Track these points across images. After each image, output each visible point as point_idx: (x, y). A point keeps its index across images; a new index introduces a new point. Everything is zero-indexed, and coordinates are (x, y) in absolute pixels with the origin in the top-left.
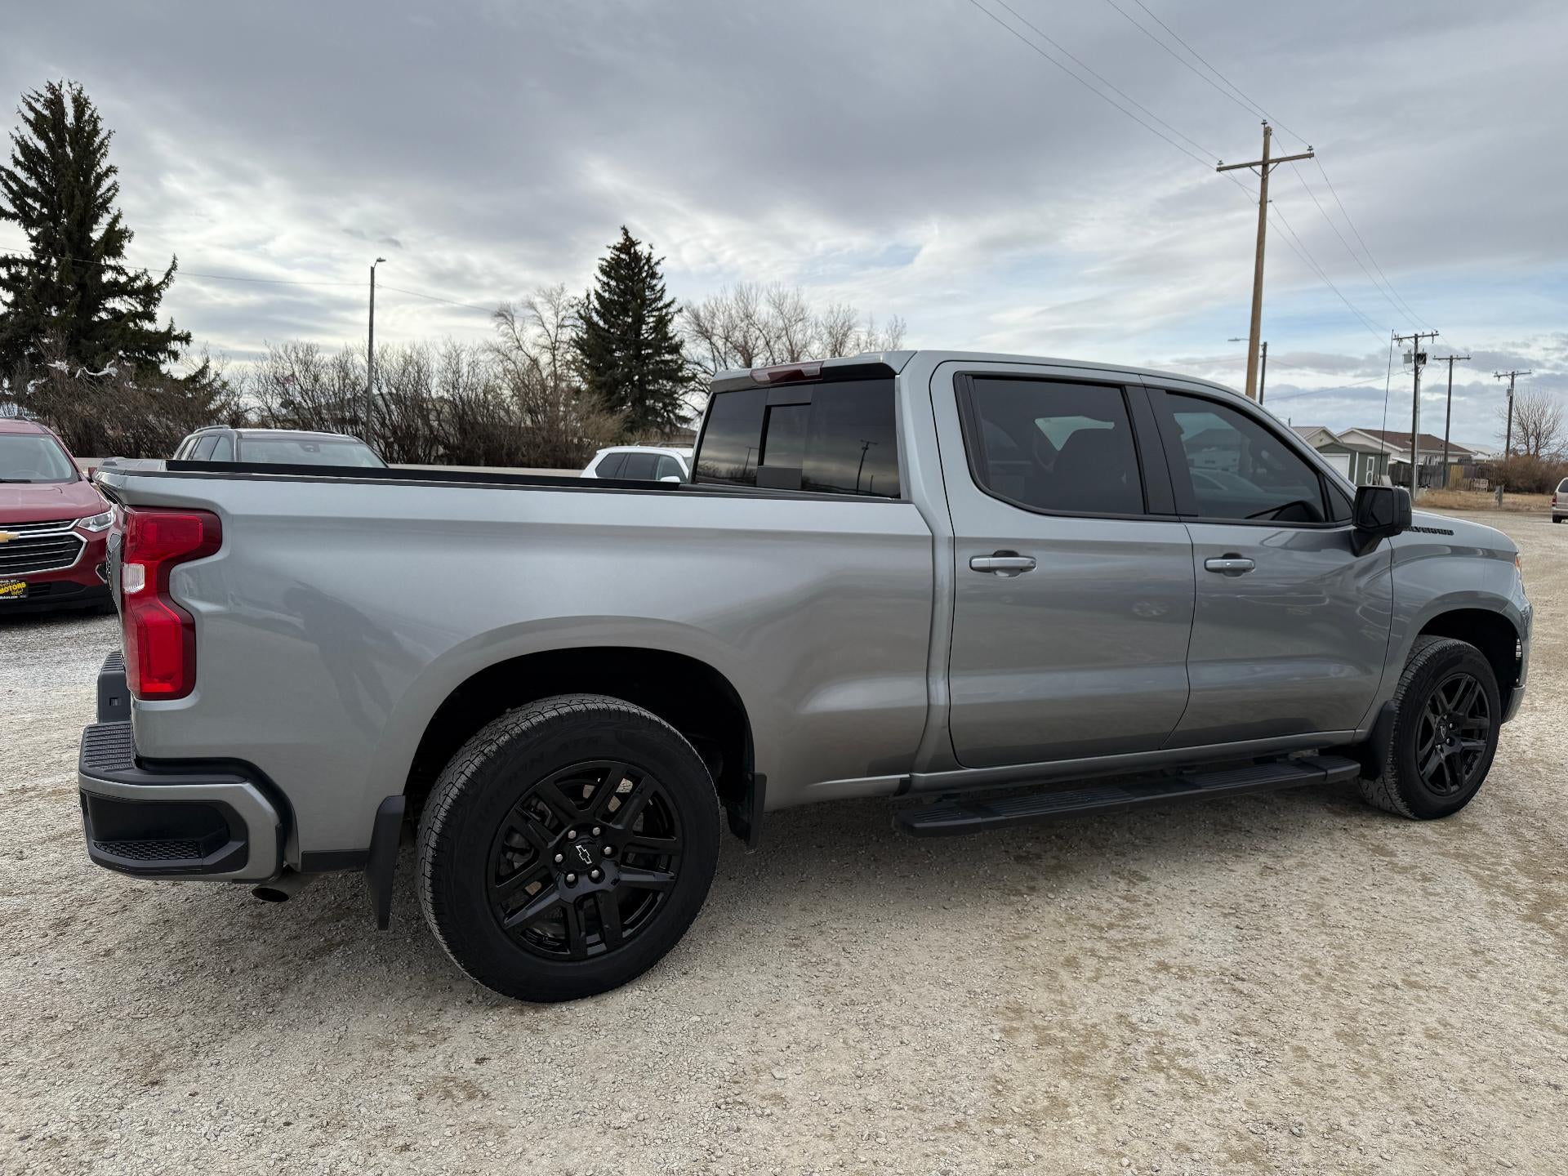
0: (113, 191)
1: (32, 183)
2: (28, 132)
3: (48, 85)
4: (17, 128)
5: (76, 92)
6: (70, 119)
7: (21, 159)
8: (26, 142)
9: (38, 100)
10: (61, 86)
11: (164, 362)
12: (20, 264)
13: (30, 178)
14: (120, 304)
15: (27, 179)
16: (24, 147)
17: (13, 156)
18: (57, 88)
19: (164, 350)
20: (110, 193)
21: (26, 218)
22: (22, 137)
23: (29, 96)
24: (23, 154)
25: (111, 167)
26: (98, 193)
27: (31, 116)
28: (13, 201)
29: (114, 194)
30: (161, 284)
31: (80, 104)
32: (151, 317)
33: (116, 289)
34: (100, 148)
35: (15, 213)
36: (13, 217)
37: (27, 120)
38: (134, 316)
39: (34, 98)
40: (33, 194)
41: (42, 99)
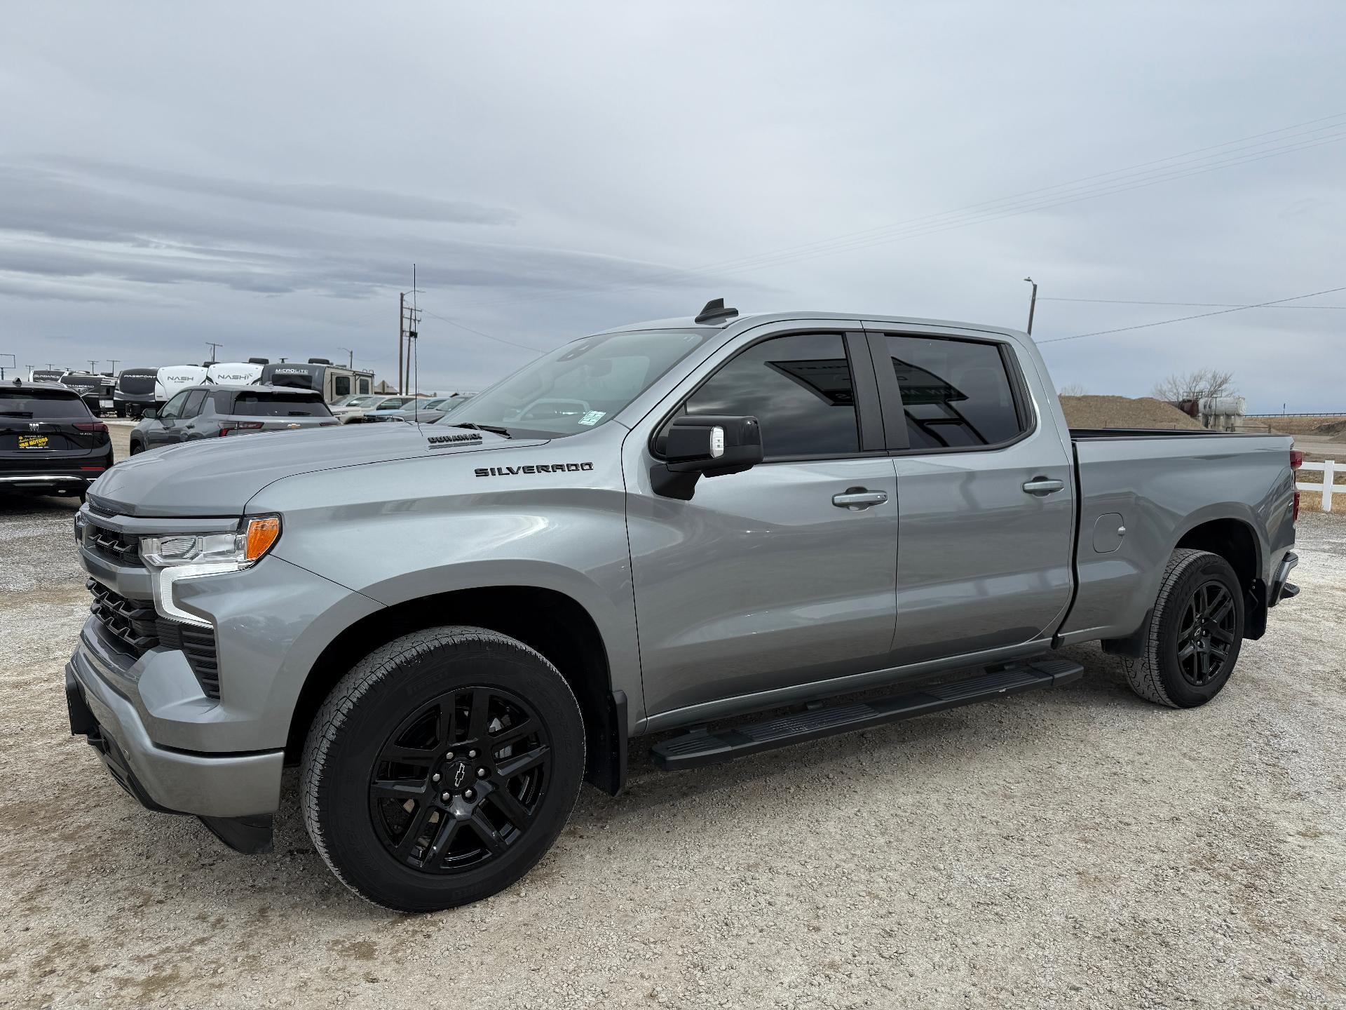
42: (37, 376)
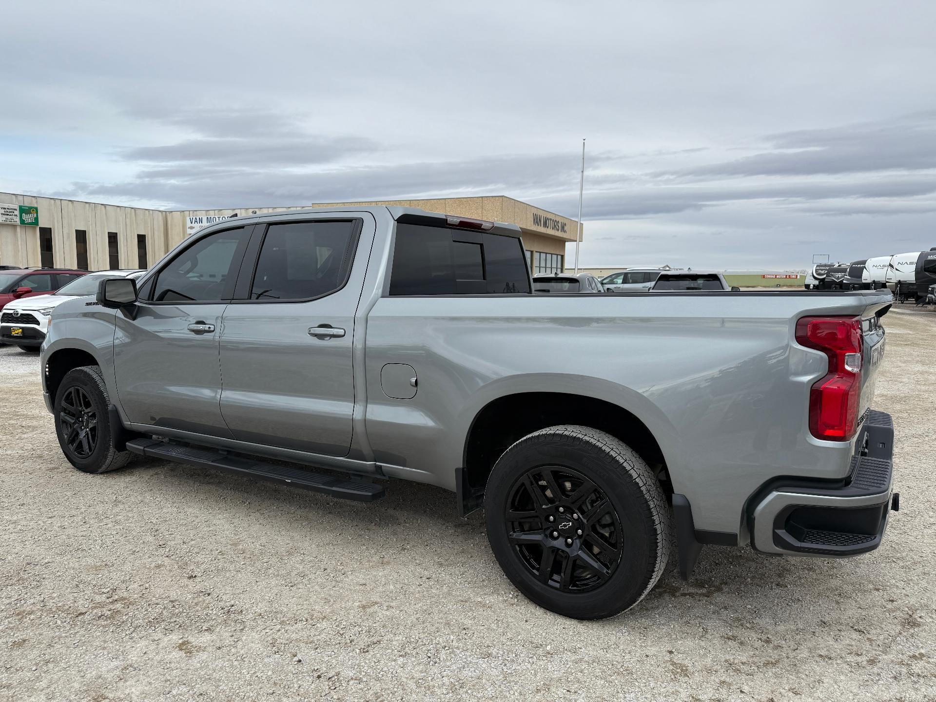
42: (818, 268)
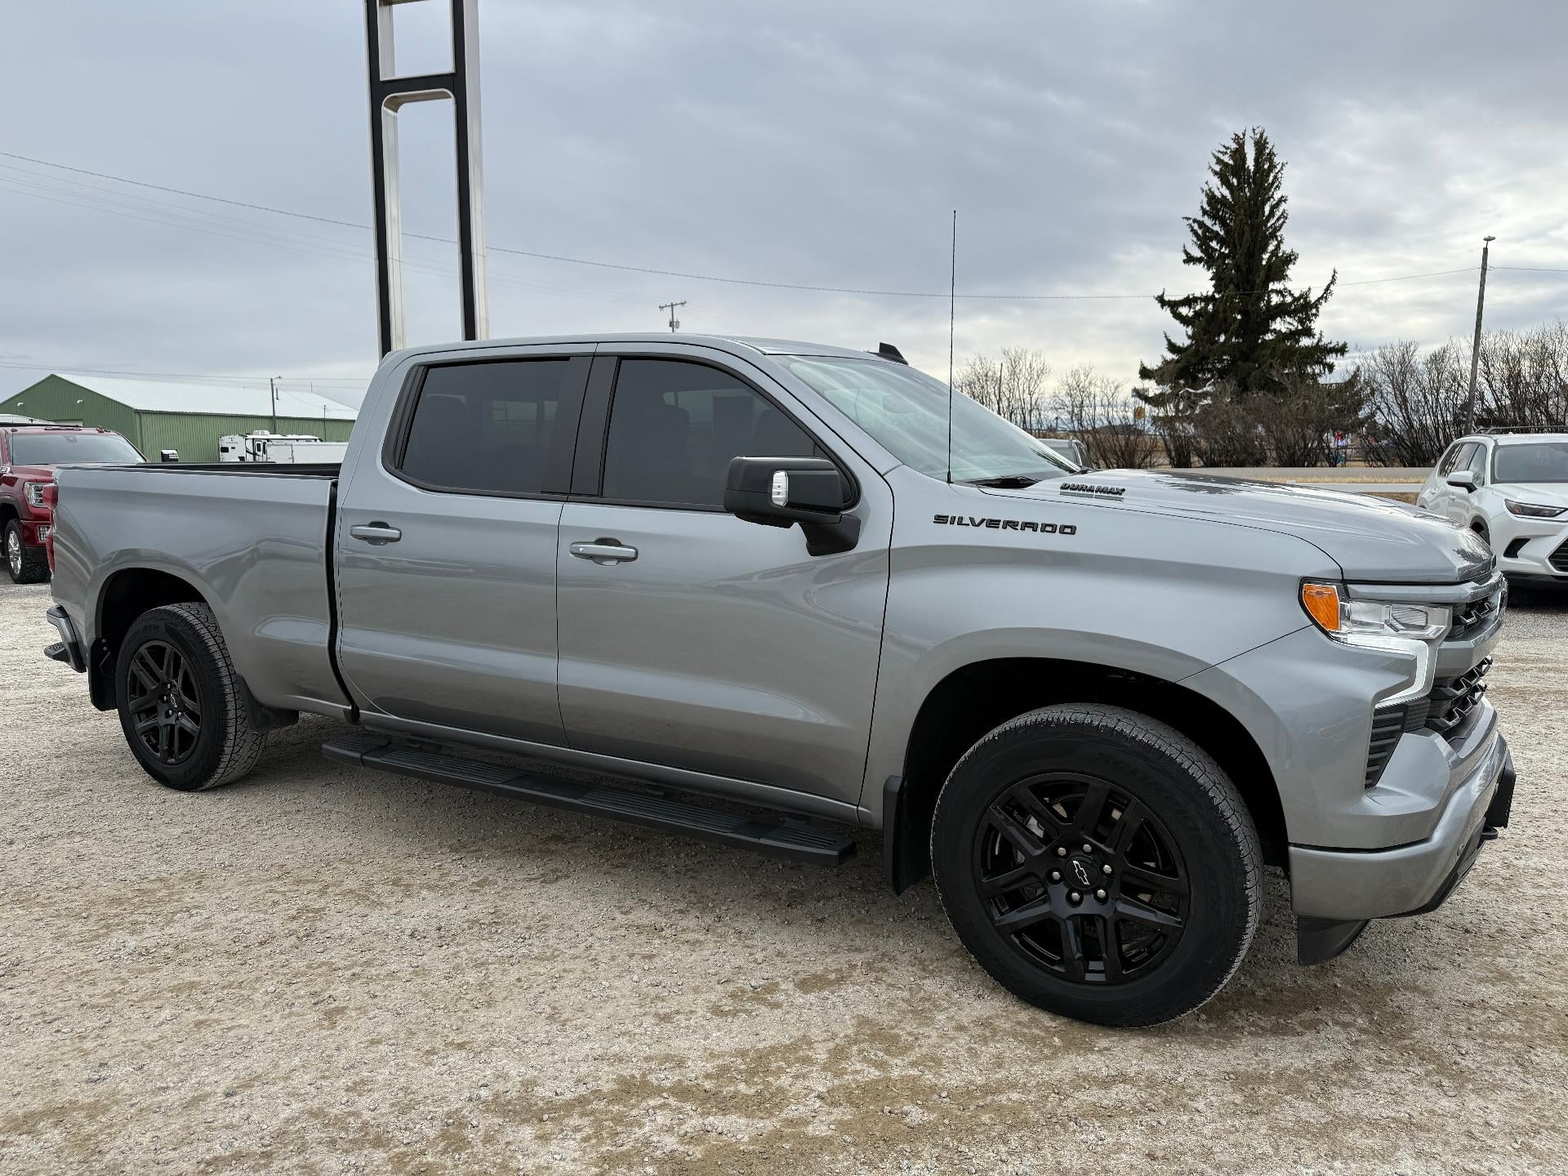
0: (1282, 220)
1: (1217, 228)
2: (1215, 182)
3: (1234, 137)
4: (1207, 183)
5: (1258, 136)
6: (1250, 163)
7: (1208, 209)
8: (1213, 193)
9: (1226, 153)
10: (1244, 135)
11: (1320, 375)
12: (1199, 301)
13: (1215, 224)
14: (1280, 325)
15: (1212, 225)
16: (1211, 197)
17: (1202, 207)
18: (1242, 137)
19: (1320, 362)
20: (1280, 222)
21: (1209, 259)
22: (1210, 190)
23: (1219, 151)
24: (1209, 203)
25: (1282, 197)
26: (1269, 225)
27: (1217, 168)
28: (1200, 247)
29: (1284, 222)
30: (1319, 299)
31: (1261, 145)
32: (1308, 332)
33: (1282, 310)
34: (1273, 183)
35: (1201, 257)
36: (1200, 260)
37: (1216, 173)
38: (1294, 335)
39: (1221, 152)
40: (1216, 236)
41: (1228, 151)
